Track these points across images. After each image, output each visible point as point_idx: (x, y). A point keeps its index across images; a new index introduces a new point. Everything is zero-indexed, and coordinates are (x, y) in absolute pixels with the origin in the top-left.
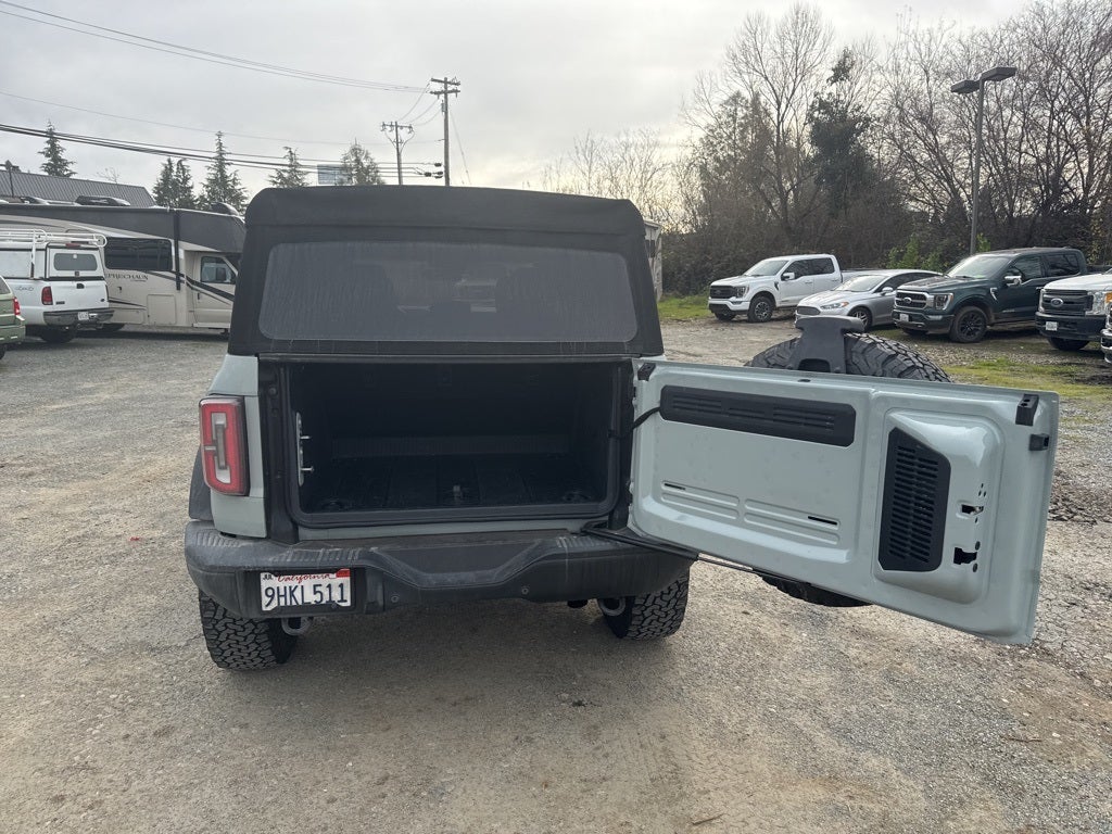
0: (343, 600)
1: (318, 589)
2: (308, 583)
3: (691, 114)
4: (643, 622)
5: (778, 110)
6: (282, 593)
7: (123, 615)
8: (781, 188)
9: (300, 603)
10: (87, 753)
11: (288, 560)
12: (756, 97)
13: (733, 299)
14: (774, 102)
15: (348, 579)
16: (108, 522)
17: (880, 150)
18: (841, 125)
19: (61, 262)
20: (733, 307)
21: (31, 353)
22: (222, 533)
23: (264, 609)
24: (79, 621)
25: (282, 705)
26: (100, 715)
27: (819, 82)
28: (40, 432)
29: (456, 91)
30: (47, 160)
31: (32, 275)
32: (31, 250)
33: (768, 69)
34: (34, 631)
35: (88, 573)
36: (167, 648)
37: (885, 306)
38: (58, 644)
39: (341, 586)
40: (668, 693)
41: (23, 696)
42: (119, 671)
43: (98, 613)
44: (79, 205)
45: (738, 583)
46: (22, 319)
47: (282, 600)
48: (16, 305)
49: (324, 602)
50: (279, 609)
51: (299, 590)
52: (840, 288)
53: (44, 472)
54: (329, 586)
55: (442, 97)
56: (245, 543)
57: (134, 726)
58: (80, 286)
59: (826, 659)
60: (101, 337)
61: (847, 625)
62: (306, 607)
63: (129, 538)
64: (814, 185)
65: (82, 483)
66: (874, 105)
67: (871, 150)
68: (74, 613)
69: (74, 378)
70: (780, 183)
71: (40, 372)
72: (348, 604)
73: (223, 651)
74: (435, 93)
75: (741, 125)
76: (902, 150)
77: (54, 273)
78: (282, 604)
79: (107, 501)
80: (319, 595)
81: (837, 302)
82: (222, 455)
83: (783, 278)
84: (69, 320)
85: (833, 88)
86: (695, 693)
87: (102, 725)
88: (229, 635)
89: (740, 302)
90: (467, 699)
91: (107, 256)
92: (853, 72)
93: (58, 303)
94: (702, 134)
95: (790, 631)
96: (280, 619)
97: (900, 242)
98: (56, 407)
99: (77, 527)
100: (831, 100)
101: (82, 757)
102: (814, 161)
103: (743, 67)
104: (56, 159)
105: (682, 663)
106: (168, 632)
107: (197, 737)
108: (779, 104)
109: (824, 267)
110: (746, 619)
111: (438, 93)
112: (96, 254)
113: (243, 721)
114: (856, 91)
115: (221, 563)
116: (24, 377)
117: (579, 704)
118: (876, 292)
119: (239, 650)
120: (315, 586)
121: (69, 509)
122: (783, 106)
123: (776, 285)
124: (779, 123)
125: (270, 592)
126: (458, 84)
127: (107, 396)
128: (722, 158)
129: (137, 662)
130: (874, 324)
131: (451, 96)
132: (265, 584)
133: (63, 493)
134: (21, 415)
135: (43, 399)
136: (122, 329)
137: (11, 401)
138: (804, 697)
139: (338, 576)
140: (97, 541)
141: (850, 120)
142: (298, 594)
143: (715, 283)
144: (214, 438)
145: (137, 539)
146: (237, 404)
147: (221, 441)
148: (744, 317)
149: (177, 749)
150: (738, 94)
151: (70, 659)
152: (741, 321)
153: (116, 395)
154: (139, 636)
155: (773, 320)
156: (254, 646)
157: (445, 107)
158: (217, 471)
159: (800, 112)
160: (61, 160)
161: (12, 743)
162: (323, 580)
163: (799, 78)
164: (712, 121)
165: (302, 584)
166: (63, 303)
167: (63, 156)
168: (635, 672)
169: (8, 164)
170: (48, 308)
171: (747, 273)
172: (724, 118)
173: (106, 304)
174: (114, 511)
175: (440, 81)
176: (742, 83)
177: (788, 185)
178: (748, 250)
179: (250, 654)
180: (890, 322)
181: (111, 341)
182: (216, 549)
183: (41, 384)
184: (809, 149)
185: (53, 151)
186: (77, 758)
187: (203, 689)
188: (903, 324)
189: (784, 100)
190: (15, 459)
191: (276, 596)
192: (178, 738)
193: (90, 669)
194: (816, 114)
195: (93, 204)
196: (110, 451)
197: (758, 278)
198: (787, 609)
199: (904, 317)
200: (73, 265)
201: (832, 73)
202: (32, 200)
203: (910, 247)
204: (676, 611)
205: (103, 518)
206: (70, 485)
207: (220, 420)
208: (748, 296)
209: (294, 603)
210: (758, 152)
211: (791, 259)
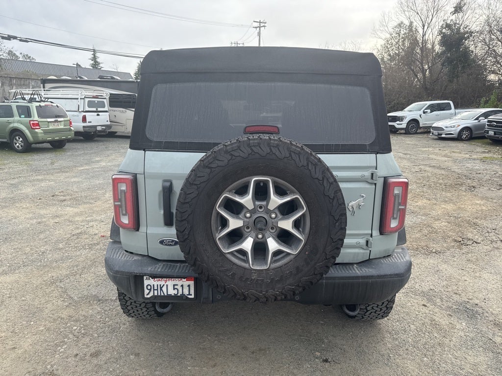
0: (189, 294)
1: (176, 287)
2: (170, 283)
3: (378, 33)
4: (366, 313)
5: (423, 29)
6: (156, 288)
7: (89, 279)
8: (423, 68)
9: (166, 294)
10: (54, 365)
11: (159, 270)
12: (411, 23)
13: (398, 122)
14: (421, 26)
15: (193, 282)
16: (92, 226)
17: (476, 48)
18: (457, 36)
19: (90, 104)
20: (397, 126)
21: (77, 144)
22: (126, 251)
23: (146, 296)
24: (68, 281)
25: (159, 342)
26: (66, 340)
27: (446, 15)
28: (73, 180)
29: (264, 26)
30: (92, 62)
31: (78, 110)
32: (78, 99)
33: (419, 9)
34: (46, 285)
35: (78, 253)
36: (106, 300)
37: (481, 127)
38: (56, 294)
39: (189, 286)
40: (381, 359)
41: (32, 323)
42: (81, 312)
43: (78, 276)
44: (99, 79)
45: (417, 285)
46: (73, 129)
47: (156, 292)
48: (71, 123)
49: (179, 295)
50: (154, 297)
51: (165, 287)
52: (454, 118)
53: (70, 199)
54: (182, 286)
55: (258, 29)
56: (136, 258)
57: (81, 349)
58: (98, 115)
59: (481, 343)
60: (107, 137)
61: (491, 319)
62: (169, 296)
63: (100, 235)
64: (440, 67)
65: (85, 206)
66: (474, 26)
67: (472, 48)
68: (67, 276)
69: (92, 155)
70: (422, 66)
71: (80, 152)
72: (193, 296)
73: (129, 310)
74: (255, 27)
75: (403, 38)
76: (489, 48)
77: (87, 109)
78: (156, 294)
79: (94, 215)
80: (176, 290)
81: (454, 125)
82: (124, 208)
83: (424, 113)
84: (93, 130)
85: (453, 17)
86: (398, 360)
87: (65, 346)
88: (131, 302)
89: (401, 124)
90: (260, 350)
91: (110, 102)
92: (465, 8)
93: (89, 122)
94: (383, 42)
95: (454, 320)
96: (155, 302)
97: (487, 94)
98: (82, 168)
99: (78, 228)
100: (452, 23)
101: (52, 366)
102: (441, 54)
103: (406, 8)
104: (96, 62)
105: (388, 338)
106: (108, 291)
107: (112, 360)
108: (424, 26)
109: (446, 107)
110: (424, 310)
111: (256, 28)
112: (105, 100)
113: (137, 351)
114: (465, 19)
115: (122, 269)
116: (73, 155)
117: (326, 361)
118: (475, 119)
119: (137, 311)
120: (174, 285)
121: (77, 219)
122: (426, 27)
123: (420, 116)
124: (423, 36)
125: (149, 287)
126: (265, 23)
127: (104, 164)
128: (392, 55)
129: (90, 307)
130: (473, 136)
131: (262, 29)
132: (146, 282)
133: (76, 210)
134: (67, 172)
135: (78, 165)
136: (117, 134)
137: (65, 165)
138: (471, 371)
139: (187, 280)
140: (86, 236)
141: (462, 33)
142: (164, 289)
143: (389, 115)
144: (120, 198)
145: (103, 236)
146: (132, 178)
147: (123, 200)
148: (403, 131)
149: (100, 366)
150: (402, 23)
151: (60, 303)
152: (401, 133)
153: (109, 164)
154: (94, 292)
155: (418, 133)
156: (145, 309)
157: (259, 34)
158: (121, 216)
159: (435, 30)
160: (97, 62)
161: (20, 352)
162: (179, 282)
163: (435, 13)
164: (388, 36)
165: (167, 284)
166: (91, 122)
167: (98, 60)
168: (360, 341)
169: (77, 64)
170: (85, 124)
171: (405, 110)
172: (394, 35)
173: (109, 123)
174: (96, 220)
175: (258, 22)
176: (405, 17)
177: (426, 67)
178: (405, 99)
179: (143, 313)
180: (483, 135)
181: (111, 139)
182: (121, 260)
183: (79, 158)
184: (438, 48)
185: (94, 58)
186: (49, 367)
187: (120, 327)
188: (490, 136)
189: (426, 24)
190: (60, 192)
191: (152, 290)
192: (103, 358)
193: (67, 310)
194: (444, 30)
195: (105, 79)
196: (101, 190)
197: (411, 112)
198: (450, 305)
199: (491, 133)
200: (95, 105)
201: (453, 9)
202: (81, 78)
203: (493, 97)
204: (387, 308)
205: (91, 224)
206: (80, 206)
207: (123, 187)
208: (406, 121)
209: (162, 294)
210: (410, 52)
211: (429, 103)
